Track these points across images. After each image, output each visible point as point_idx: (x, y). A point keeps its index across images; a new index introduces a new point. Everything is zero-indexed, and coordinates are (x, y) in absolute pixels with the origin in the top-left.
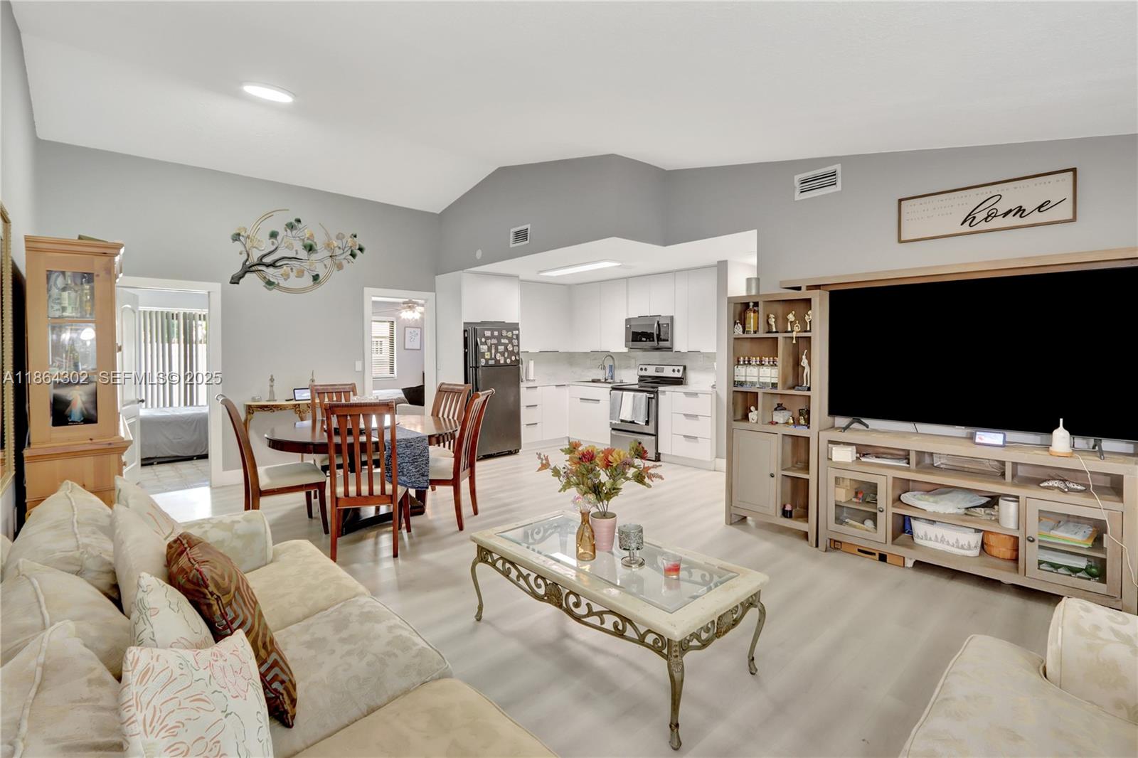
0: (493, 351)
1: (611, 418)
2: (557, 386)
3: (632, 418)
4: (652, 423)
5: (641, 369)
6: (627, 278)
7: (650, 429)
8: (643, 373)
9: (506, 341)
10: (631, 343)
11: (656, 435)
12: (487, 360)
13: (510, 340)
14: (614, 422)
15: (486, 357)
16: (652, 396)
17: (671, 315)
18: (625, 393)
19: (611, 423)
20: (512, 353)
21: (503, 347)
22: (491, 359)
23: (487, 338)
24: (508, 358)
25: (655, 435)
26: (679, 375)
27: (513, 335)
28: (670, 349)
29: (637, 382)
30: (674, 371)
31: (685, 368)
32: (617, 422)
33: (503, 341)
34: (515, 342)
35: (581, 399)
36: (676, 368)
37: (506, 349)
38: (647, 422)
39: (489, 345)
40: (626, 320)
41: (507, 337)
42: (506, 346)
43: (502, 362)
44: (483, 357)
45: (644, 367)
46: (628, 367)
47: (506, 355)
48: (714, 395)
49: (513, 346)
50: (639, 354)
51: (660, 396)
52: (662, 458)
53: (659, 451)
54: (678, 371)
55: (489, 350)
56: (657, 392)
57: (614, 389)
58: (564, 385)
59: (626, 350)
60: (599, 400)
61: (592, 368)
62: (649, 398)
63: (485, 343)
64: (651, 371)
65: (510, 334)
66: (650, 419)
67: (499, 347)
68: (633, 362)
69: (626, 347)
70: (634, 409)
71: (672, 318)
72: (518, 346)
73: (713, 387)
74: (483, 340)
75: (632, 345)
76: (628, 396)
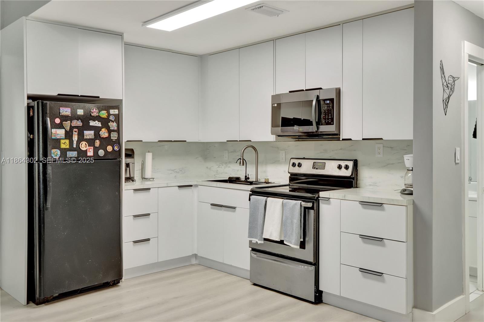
0: (75, 138)
1: (250, 235)
2: (180, 187)
3: (280, 236)
4: (310, 246)
5: (294, 165)
6: (274, 40)
7: (308, 254)
8: (296, 170)
9: (97, 124)
10: (279, 129)
11: (316, 264)
12: (64, 152)
13: (105, 122)
14: (254, 240)
15: (63, 146)
16: (310, 205)
17: (338, 87)
18: (270, 200)
19: (250, 242)
20: (107, 141)
21: (92, 132)
22: (71, 149)
23: (65, 118)
24: (100, 147)
25: (314, 264)
26: (347, 173)
27: (109, 115)
28: (335, 136)
29: (287, 182)
30: (340, 167)
31: (356, 163)
32: (259, 242)
33: (92, 123)
34: (113, 125)
35: (212, 205)
36: (343, 164)
37: (97, 135)
38: (303, 245)
39: (68, 128)
40: (273, 97)
41: (98, 118)
42: (97, 130)
43: (90, 153)
44: (58, 147)
45: (297, 162)
46: (276, 162)
47: (97, 144)
48: (411, 208)
49: (110, 131)
50: (292, 144)
51: (323, 207)
52: (325, 298)
53: (321, 289)
54: (347, 167)
55: (69, 136)
56: (317, 200)
57: (254, 193)
58: (191, 186)
59: (272, 138)
60: (234, 208)
61: (230, 162)
62: (305, 208)
63: (60, 126)
64: (307, 168)
65: (104, 114)
66: (307, 239)
67: (86, 133)
68: (282, 155)
69: (272, 134)
70: (283, 224)
71: (338, 92)
72: (118, 131)
73: (407, 192)
74: (58, 121)
75: (282, 131)
76: (274, 204)
